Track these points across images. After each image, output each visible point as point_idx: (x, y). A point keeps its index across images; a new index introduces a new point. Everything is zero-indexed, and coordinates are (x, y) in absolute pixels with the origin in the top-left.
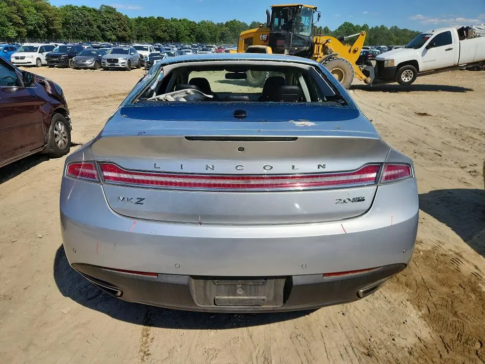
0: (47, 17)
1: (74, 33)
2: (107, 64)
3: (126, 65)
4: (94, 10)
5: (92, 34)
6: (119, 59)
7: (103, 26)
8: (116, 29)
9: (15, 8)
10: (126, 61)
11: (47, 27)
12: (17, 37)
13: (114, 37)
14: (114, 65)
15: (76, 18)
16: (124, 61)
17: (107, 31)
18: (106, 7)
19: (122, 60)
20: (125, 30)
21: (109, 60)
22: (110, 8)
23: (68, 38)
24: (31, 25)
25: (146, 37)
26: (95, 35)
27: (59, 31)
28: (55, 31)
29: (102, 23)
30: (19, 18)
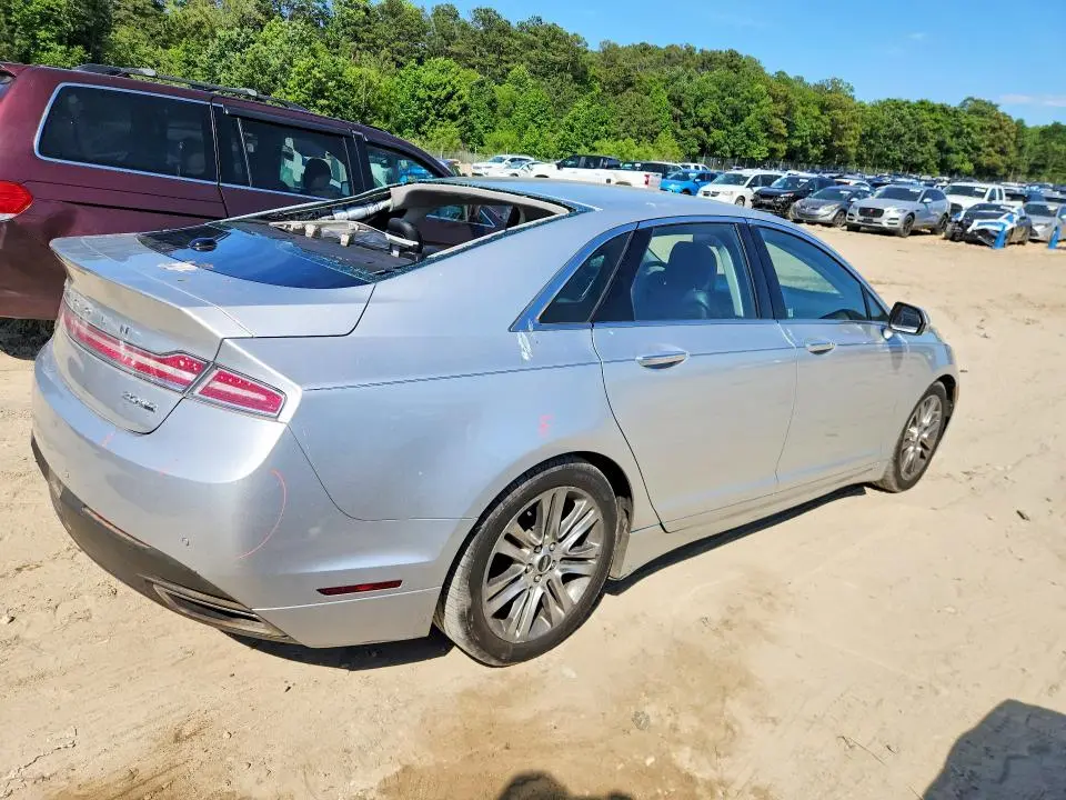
0: (834, 123)
1: (879, 156)
2: (857, 219)
3: (899, 225)
4: (944, 109)
5: (919, 159)
6: (886, 210)
7: (951, 143)
8: (979, 149)
9: (783, 106)
10: (901, 216)
11: (828, 141)
12: (766, 159)
13: (968, 167)
14: (871, 221)
15: (897, 125)
16: (896, 216)
17: (957, 153)
18: (976, 101)
19: (893, 213)
20: (1002, 152)
21: (864, 211)
22: (985, 104)
23: (862, 165)
24: (801, 138)
25: (1054, 171)
26: (925, 162)
27: (850, 150)
28: (841, 150)
29: (952, 137)
30: (784, 125)
